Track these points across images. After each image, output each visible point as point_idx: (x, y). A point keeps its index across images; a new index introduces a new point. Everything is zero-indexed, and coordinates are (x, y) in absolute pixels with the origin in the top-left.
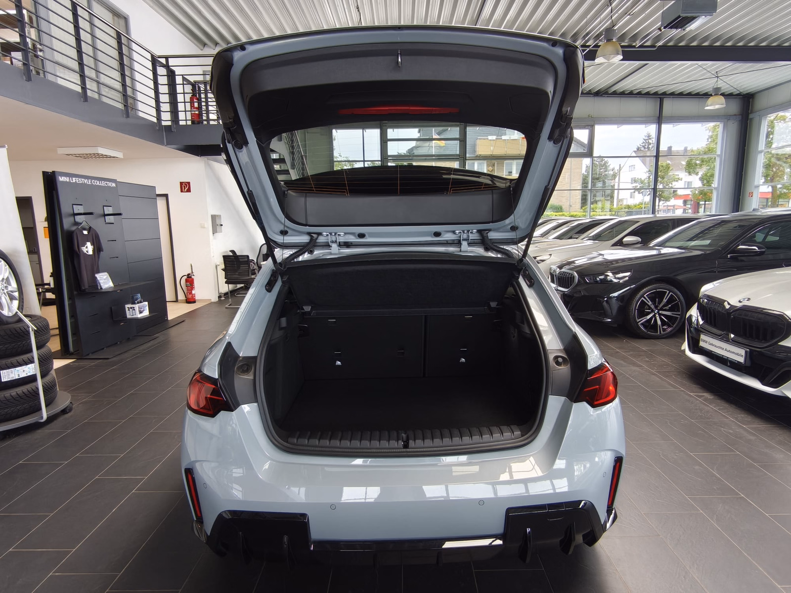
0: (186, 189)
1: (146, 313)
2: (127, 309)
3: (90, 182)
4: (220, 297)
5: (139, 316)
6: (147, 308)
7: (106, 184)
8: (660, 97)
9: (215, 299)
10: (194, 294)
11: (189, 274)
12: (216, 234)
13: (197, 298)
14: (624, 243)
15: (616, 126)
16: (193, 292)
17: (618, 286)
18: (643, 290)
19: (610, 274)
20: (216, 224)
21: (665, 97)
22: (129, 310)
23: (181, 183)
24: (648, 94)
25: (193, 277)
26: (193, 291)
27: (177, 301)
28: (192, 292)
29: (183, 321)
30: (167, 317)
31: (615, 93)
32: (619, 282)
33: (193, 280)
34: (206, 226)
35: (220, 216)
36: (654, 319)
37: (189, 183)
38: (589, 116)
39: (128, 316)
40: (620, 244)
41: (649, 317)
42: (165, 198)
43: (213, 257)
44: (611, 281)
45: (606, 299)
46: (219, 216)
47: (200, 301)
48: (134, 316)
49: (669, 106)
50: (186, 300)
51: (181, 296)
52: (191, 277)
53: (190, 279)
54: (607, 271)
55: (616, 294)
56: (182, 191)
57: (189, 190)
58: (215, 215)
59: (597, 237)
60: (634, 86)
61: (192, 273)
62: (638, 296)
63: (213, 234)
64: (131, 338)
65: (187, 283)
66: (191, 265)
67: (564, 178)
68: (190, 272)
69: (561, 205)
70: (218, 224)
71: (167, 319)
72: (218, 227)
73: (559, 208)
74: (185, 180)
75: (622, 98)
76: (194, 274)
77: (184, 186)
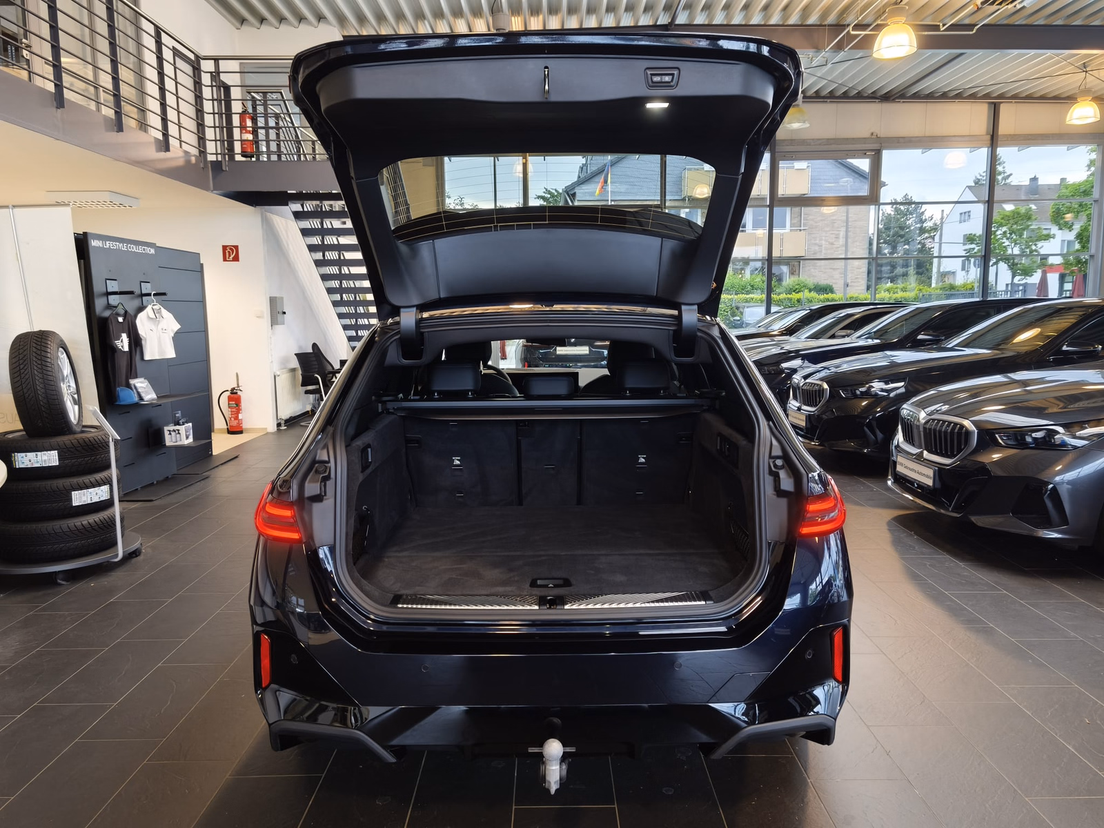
0: (232, 256)
1: (189, 440)
2: (166, 433)
4: (279, 425)
5: (186, 442)
6: (192, 431)
8: (995, 103)
9: (272, 428)
11: (234, 389)
12: (278, 328)
13: (245, 426)
15: (920, 151)
16: (240, 416)
20: (276, 312)
21: (1002, 102)
22: (170, 434)
23: (225, 248)
24: (973, 97)
25: (239, 393)
26: (239, 414)
28: (238, 417)
29: (237, 457)
30: (212, 451)
31: (917, 97)
33: (239, 397)
34: (262, 315)
35: (282, 298)
37: (236, 247)
38: (872, 134)
39: (169, 443)
43: (270, 362)
47: (249, 430)
48: (178, 443)
49: (1011, 120)
50: (228, 429)
52: (236, 393)
53: (235, 396)
56: (225, 260)
57: (236, 259)
58: (276, 297)
60: (950, 84)
61: (238, 386)
63: (271, 326)
64: (169, 477)
65: (230, 403)
66: (237, 374)
67: (837, 238)
68: (235, 385)
69: (831, 284)
70: (281, 311)
71: (212, 454)
72: (280, 316)
73: (827, 289)
74: (230, 242)
75: (929, 104)
76: (241, 388)
77: (229, 252)
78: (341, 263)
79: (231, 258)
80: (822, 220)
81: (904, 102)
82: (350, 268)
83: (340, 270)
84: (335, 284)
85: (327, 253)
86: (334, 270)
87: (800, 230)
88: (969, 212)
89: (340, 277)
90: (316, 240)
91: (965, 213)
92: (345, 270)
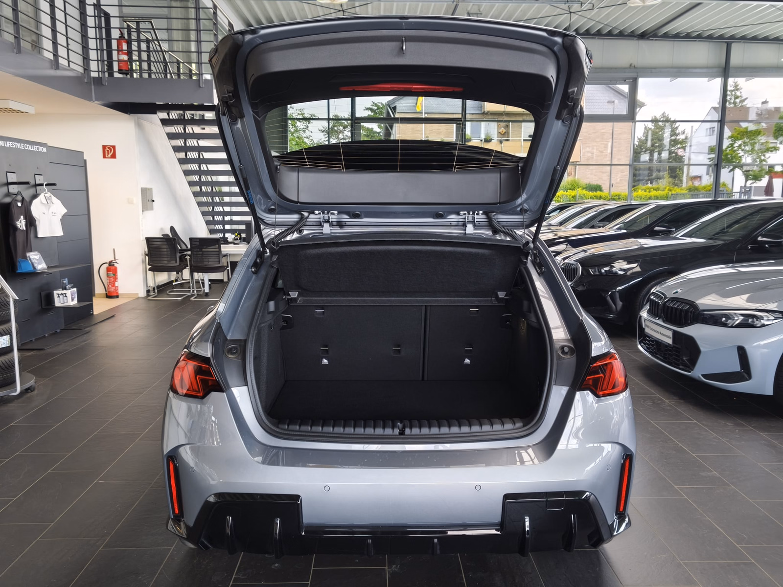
0: (110, 154)
1: (76, 301)
2: (56, 296)
3: (22, 146)
4: (148, 291)
5: (72, 304)
6: (76, 295)
7: (38, 148)
8: (727, 41)
9: (142, 293)
10: (118, 287)
11: (110, 262)
12: (146, 212)
13: (120, 291)
15: (669, 79)
17: (623, 279)
20: (147, 200)
21: (733, 42)
22: (59, 297)
23: (104, 147)
24: (710, 37)
25: (116, 265)
26: (116, 283)
28: (114, 285)
31: (666, 36)
32: (625, 273)
33: (116, 269)
34: (135, 202)
35: (152, 189)
37: (114, 147)
38: (631, 65)
39: (57, 304)
45: (610, 293)
46: (150, 190)
47: (125, 295)
48: (65, 304)
49: (740, 55)
50: (106, 294)
51: (100, 290)
52: (114, 265)
53: (112, 268)
54: (613, 262)
56: (104, 157)
57: (114, 156)
58: (146, 188)
60: (692, 27)
63: (143, 211)
64: (58, 331)
65: (109, 273)
66: (114, 250)
67: (605, 147)
68: (112, 259)
69: (600, 185)
70: (150, 200)
71: (93, 313)
73: (597, 188)
74: (109, 143)
75: (675, 42)
76: (117, 261)
77: (108, 151)
80: (594, 133)
81: (656, 40)
89: (200, 173)
90: (179, 143)
91: (710, 128)
92: (204, 167)
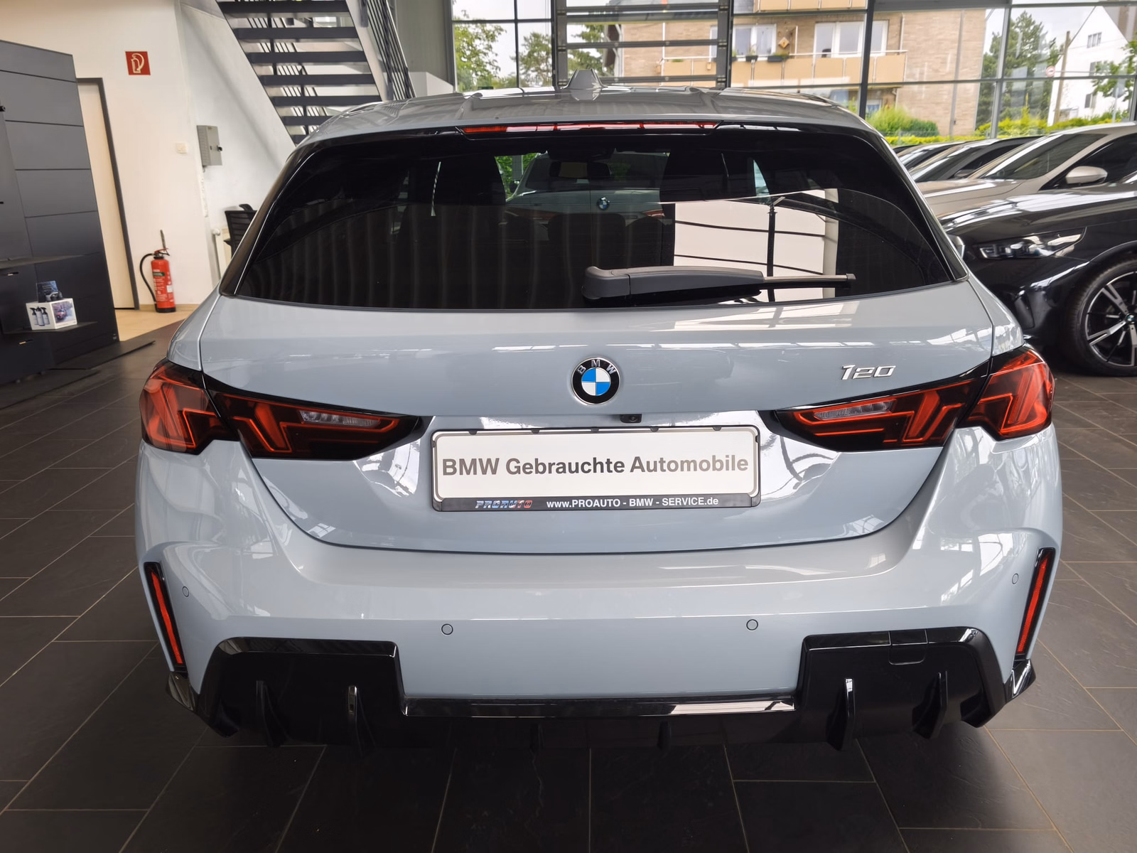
0: (140, 67)
1: (71, 321)
2: (30, 313)
5: (58, 326)
6: (73, 310)
10: (172, 293)
11: (158, 252)
12: (213, 170)
13: (178, 301)
14: (1069, 182)
16: (169, 289)
17: (1051, 265)
18: (1106, 273)
19: (1035, 239)
20: (209, 147)
22: (34, 314)
23: (129, 55)
25: (166, 257)
26: (168, 287)
27: (136, 307)
28: (165, 289)
29: (150, 344)
30: (117, 336)
32: (1054, 254)
33: (166, 264)
34: (187, 150)
35: (216, 128)
36: (1124, 333)
37: (145, 54)
39: (35, 327)
40: (1060, 184)
41: (1113, 330)
42: (95, 88)
43: (207, 216)
44: (1037, 253)
45: (1022, 293)
46: (214, 130)
47: (184, 307)
48: (46, 327)
50: (156, 305)
51: (145, 298)
52: (162, 258)
54: (1028, 233)
55: (1044, 283)
56: (131, 72)
57: (146, 71)
58: (205, 127)
59: (1008, 173)
61: (165, 249)
62: (1095, 285)
63: (204, 166)
64: (43, 373)
65: (155, 271)
66: (161, 232)
67: (944, 62)
68: (160, 247)
69: (934, 122)
70: (214, 146)
71: (118, 340)
72: (213, 153)
73: (927, 130)
74: (136, 47)
76: (169, 251)
77: (135, 61)
78: (303, 80)
79: (139, 69)
80: (926, 40)
82: (316, 88)
83: (303, 92)
84: (297, 111)
85: (279, 67)
86: (294, 91)
87: (898, 53)
88: (1100, 34)
89: (304, 101)
90: (262, 47)
91: (1095, 35)
92: (309, 91)
